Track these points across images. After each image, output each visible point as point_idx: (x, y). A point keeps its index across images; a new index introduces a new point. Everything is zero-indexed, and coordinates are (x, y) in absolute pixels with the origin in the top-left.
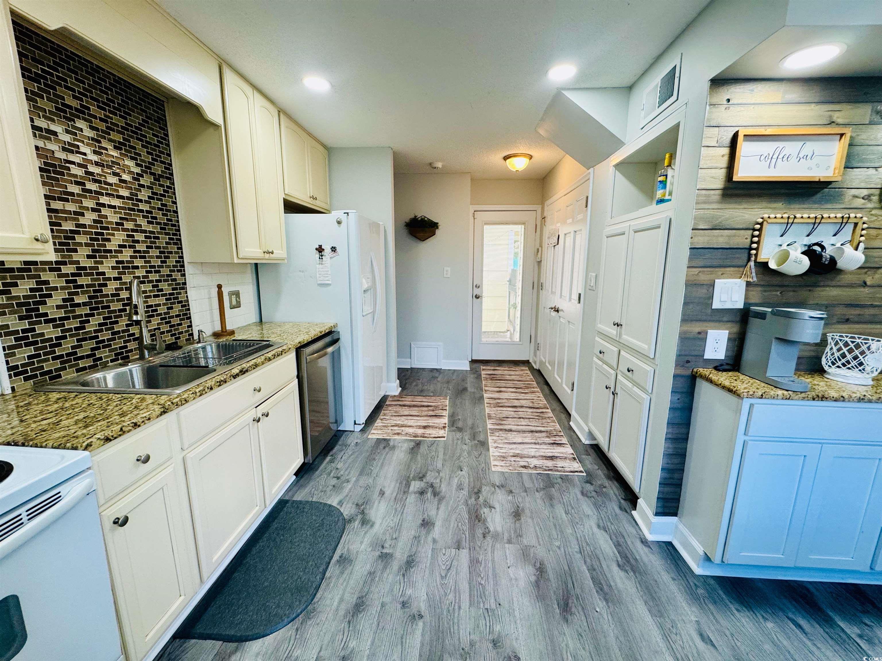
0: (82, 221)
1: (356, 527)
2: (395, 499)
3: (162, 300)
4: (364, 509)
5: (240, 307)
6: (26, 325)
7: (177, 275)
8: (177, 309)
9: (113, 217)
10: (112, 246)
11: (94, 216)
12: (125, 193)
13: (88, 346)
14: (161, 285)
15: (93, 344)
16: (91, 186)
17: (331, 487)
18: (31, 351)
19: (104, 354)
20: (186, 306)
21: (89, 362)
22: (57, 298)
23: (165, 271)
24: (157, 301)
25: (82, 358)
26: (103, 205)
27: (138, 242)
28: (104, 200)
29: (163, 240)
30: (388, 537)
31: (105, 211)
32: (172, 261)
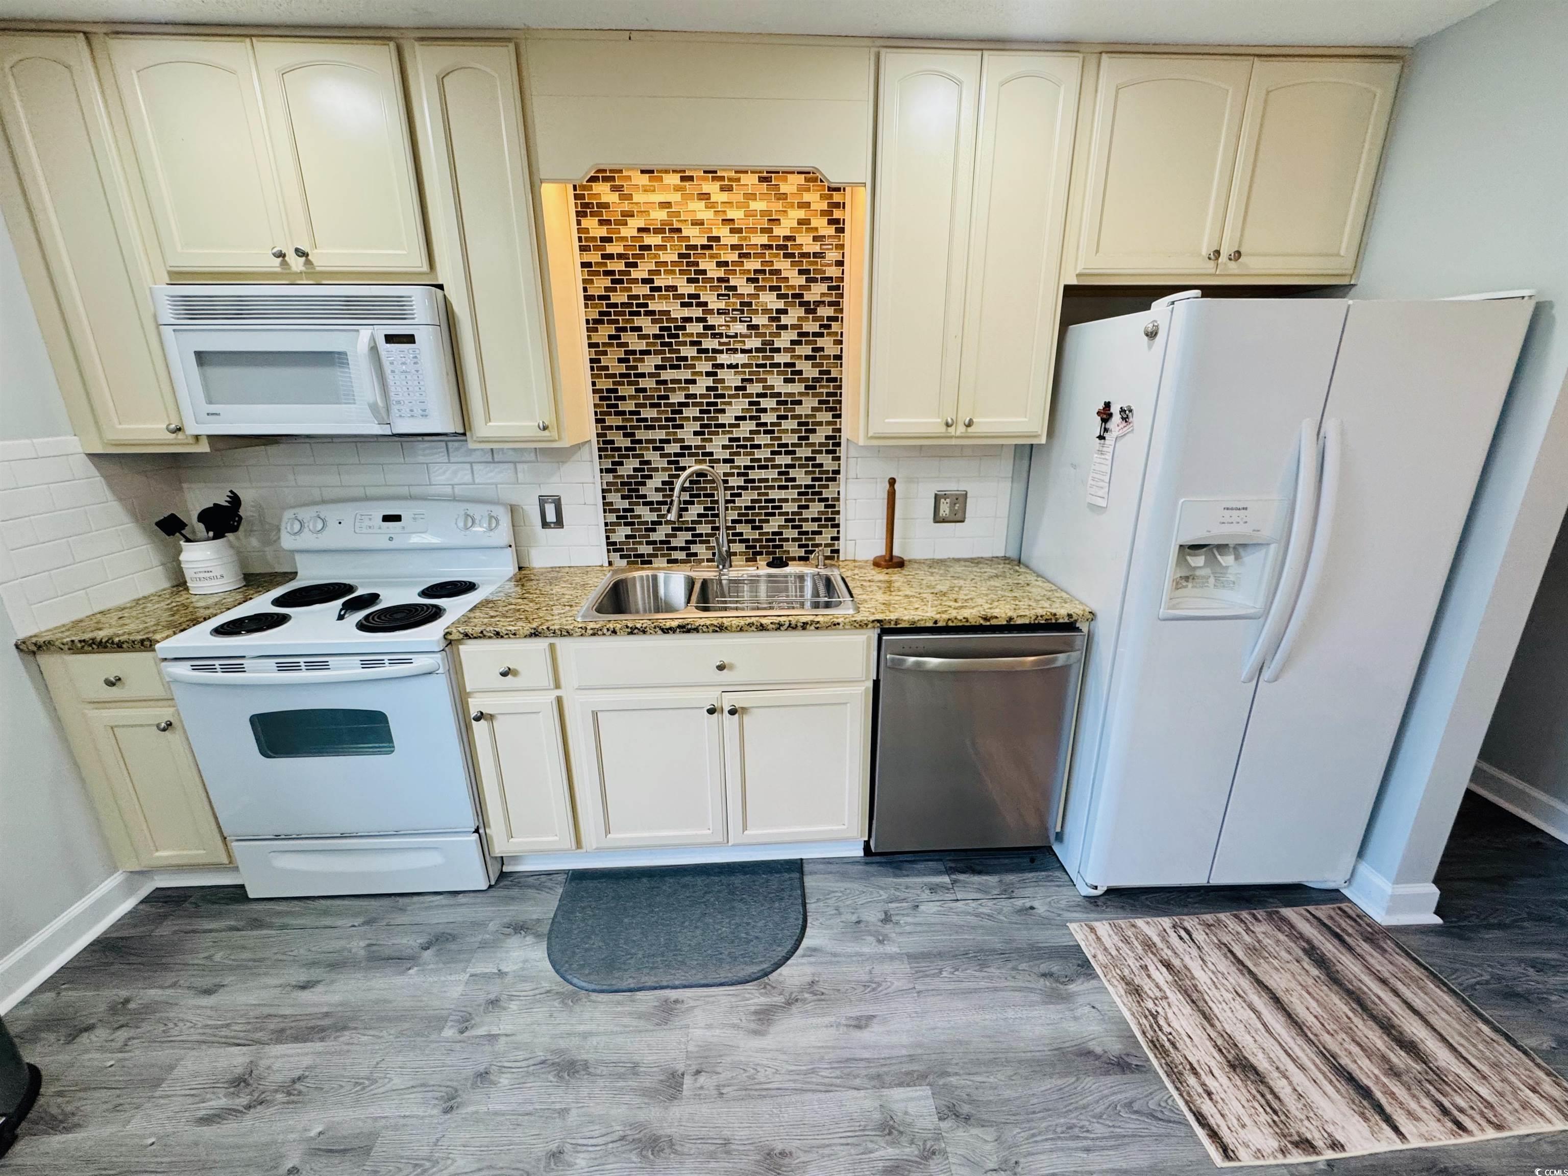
0: (693, 390)
1: (751, 1002)
2: (848, 1060)
3: (792, 494)
4: (804, 1001)
5: (962, 521)
6: (626, 504)
7: (825, 460)
8: (816, 508)
9: (731, 379)
10: (726, 418)
11: (710, 382)
12: (754, 343)
13: (681, 539)
14: (793, 473)
15: (688, 536)
16: (709, 343)
17: (854, 918)
18: (628, 530)
19: (699, 549)
20: (832, 505)
21: (681, 555)
22: (656, 481)
23: (804, 452)
24: (783, 494)
25: (675, 549)
26: (721, 366)
27: (765, 410)
28: (723, 359)
29: (809, 403)
30: (726, 1075)
31: (721, 374)
32: (818, 437)
